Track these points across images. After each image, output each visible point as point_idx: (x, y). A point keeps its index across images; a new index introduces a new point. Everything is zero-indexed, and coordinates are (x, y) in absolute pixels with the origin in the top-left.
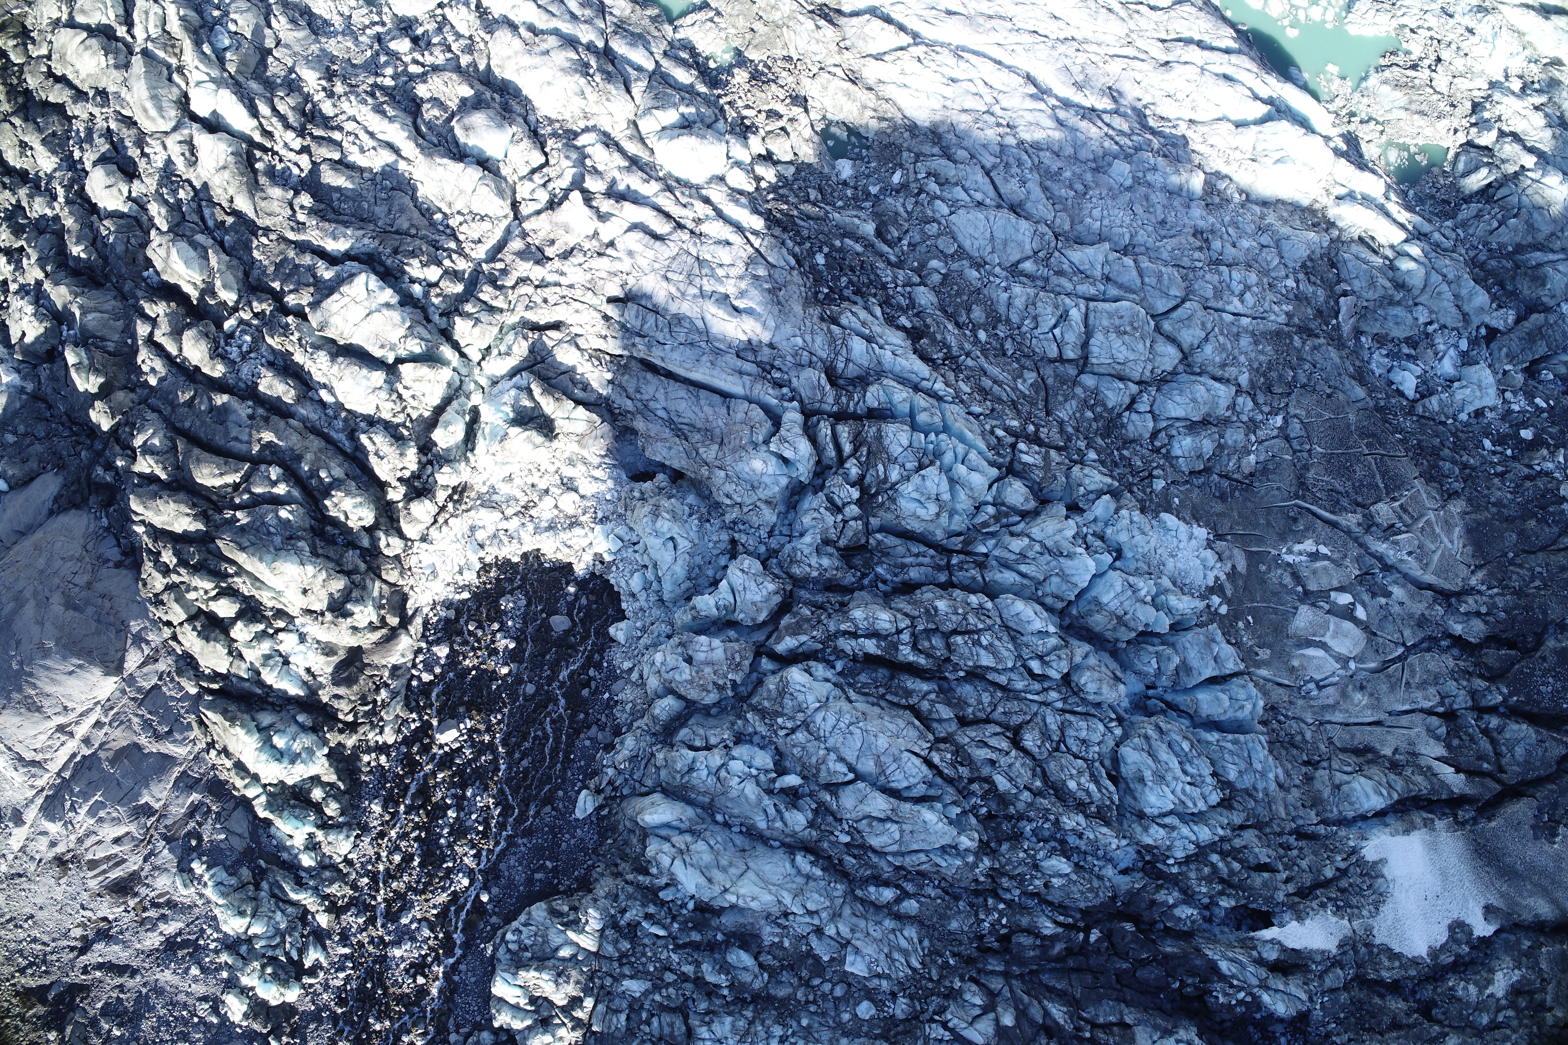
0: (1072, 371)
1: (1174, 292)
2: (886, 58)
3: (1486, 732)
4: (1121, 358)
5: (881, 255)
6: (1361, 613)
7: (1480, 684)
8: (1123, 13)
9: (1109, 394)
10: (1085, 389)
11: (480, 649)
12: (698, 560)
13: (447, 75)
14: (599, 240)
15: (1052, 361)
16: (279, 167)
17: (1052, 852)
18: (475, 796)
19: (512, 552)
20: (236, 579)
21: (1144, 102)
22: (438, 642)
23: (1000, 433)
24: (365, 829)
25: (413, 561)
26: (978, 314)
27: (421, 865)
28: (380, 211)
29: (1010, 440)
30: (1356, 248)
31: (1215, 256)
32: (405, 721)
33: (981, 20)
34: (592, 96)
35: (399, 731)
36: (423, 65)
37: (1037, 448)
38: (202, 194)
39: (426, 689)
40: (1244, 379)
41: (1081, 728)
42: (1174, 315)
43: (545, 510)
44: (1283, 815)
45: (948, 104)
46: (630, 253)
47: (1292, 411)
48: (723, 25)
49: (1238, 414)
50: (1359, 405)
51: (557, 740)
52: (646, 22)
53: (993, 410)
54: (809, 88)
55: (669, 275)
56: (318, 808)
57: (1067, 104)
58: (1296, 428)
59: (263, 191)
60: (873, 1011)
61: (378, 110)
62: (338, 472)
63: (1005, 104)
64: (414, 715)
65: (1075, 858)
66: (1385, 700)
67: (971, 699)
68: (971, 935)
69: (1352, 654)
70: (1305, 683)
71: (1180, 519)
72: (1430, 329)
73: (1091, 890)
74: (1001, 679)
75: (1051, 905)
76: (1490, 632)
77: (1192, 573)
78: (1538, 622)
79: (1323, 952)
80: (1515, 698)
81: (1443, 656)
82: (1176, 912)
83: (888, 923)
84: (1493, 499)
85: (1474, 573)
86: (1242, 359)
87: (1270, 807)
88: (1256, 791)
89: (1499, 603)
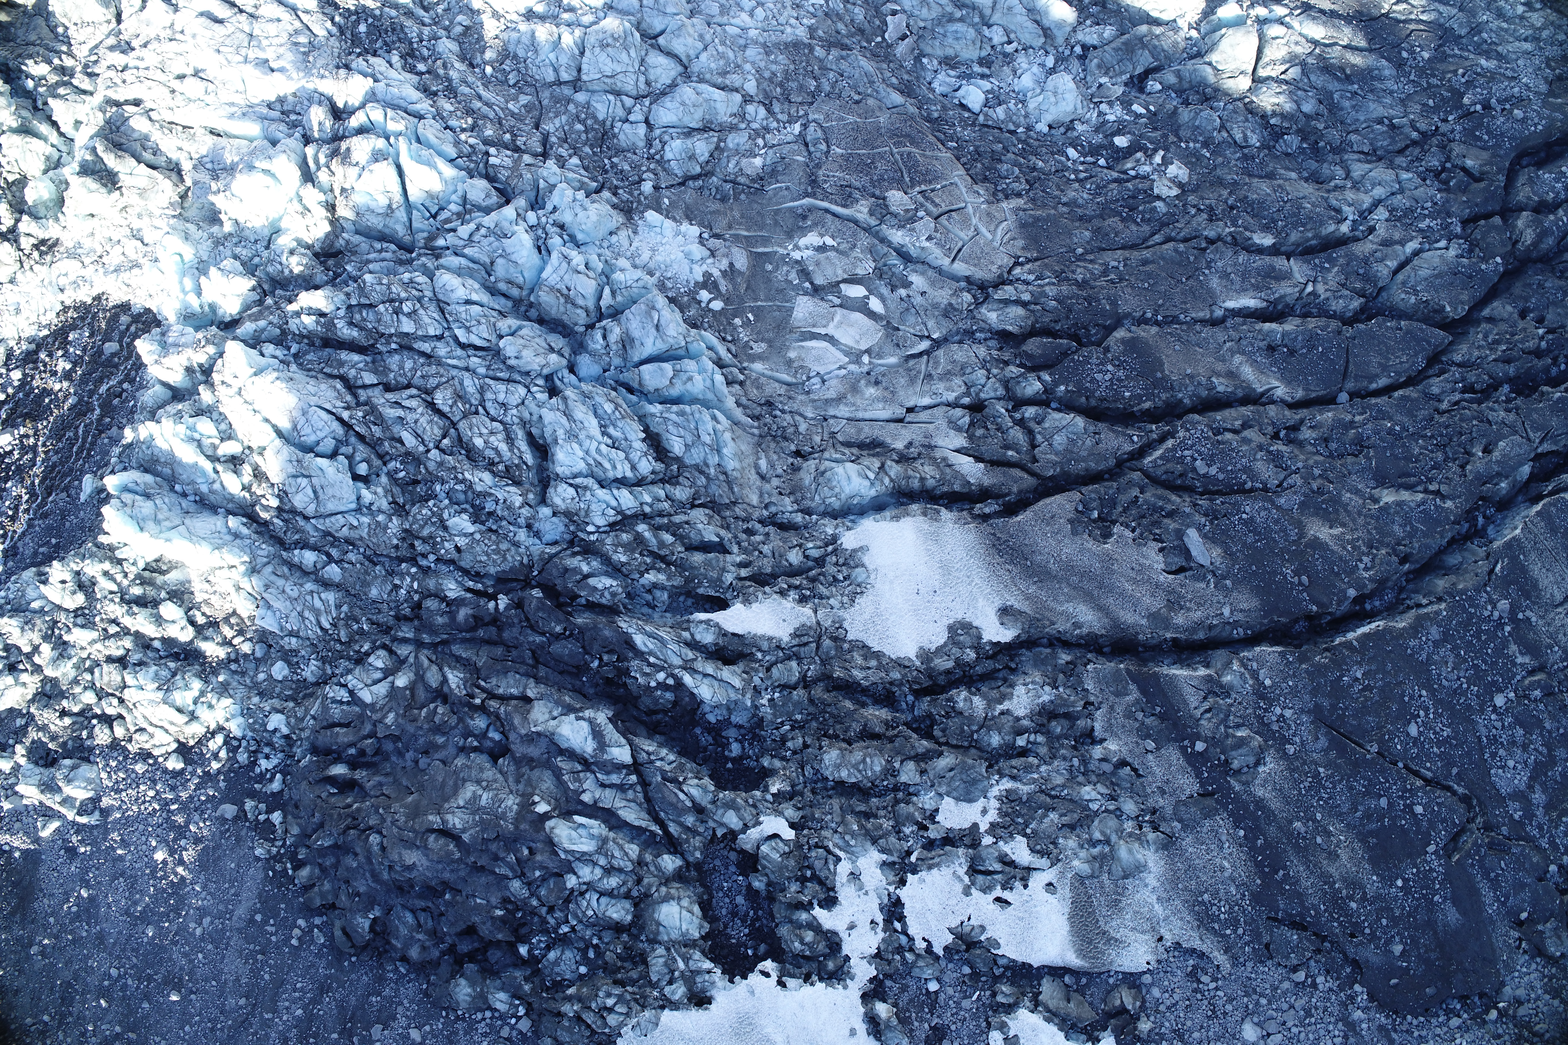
0: (567, 92)
1: (670, 9)
3: (1020, 422)
4: (609, 73)
5: (416, 18)
6: (875, 304)
7: (1015, 371)
9: (599, 106)
10: (577, 105)
11: (45, 372)
14: (172, 29)
15: (551, 85)
17: (460, 513)
19: (87, 295)
22: (16, 369)
23: (473, 141)
26: (490, 54)
29: (482, 147)
37: (509, 153)
40: (751, 87)
41: (501, 392)
43: (114, 258)
44: (754, 502)
46: (195, 37)
47: (811, 117)
49: (750, 122)
50: (896, 110)
51: (84, 441)
53: (476, 125)
55: (222, 49)
58: (813, 132)
60: (286, 672)
65: (490, 523)
66: (902, 393)
67: (394, 367)
68: (392, 605)
69: (863, 348)
70: (809, 378)
71: (667, 217)
72: (1009, 49)
73: (497, 552)
74: (426, 347)
75: (466, 572)
76: (1037, 322)
77: (675, 266)
78: (1103, 313)
79: (770, 639)
80: (1062, 388)
81: (974, 347)
82: (592, 581)
83: (309, 586)
84: (1064, 200)
85: (1022, 264)
86: (748, 67)
87: (731, 489)
88: (707, 466)
89: (1051, 291)
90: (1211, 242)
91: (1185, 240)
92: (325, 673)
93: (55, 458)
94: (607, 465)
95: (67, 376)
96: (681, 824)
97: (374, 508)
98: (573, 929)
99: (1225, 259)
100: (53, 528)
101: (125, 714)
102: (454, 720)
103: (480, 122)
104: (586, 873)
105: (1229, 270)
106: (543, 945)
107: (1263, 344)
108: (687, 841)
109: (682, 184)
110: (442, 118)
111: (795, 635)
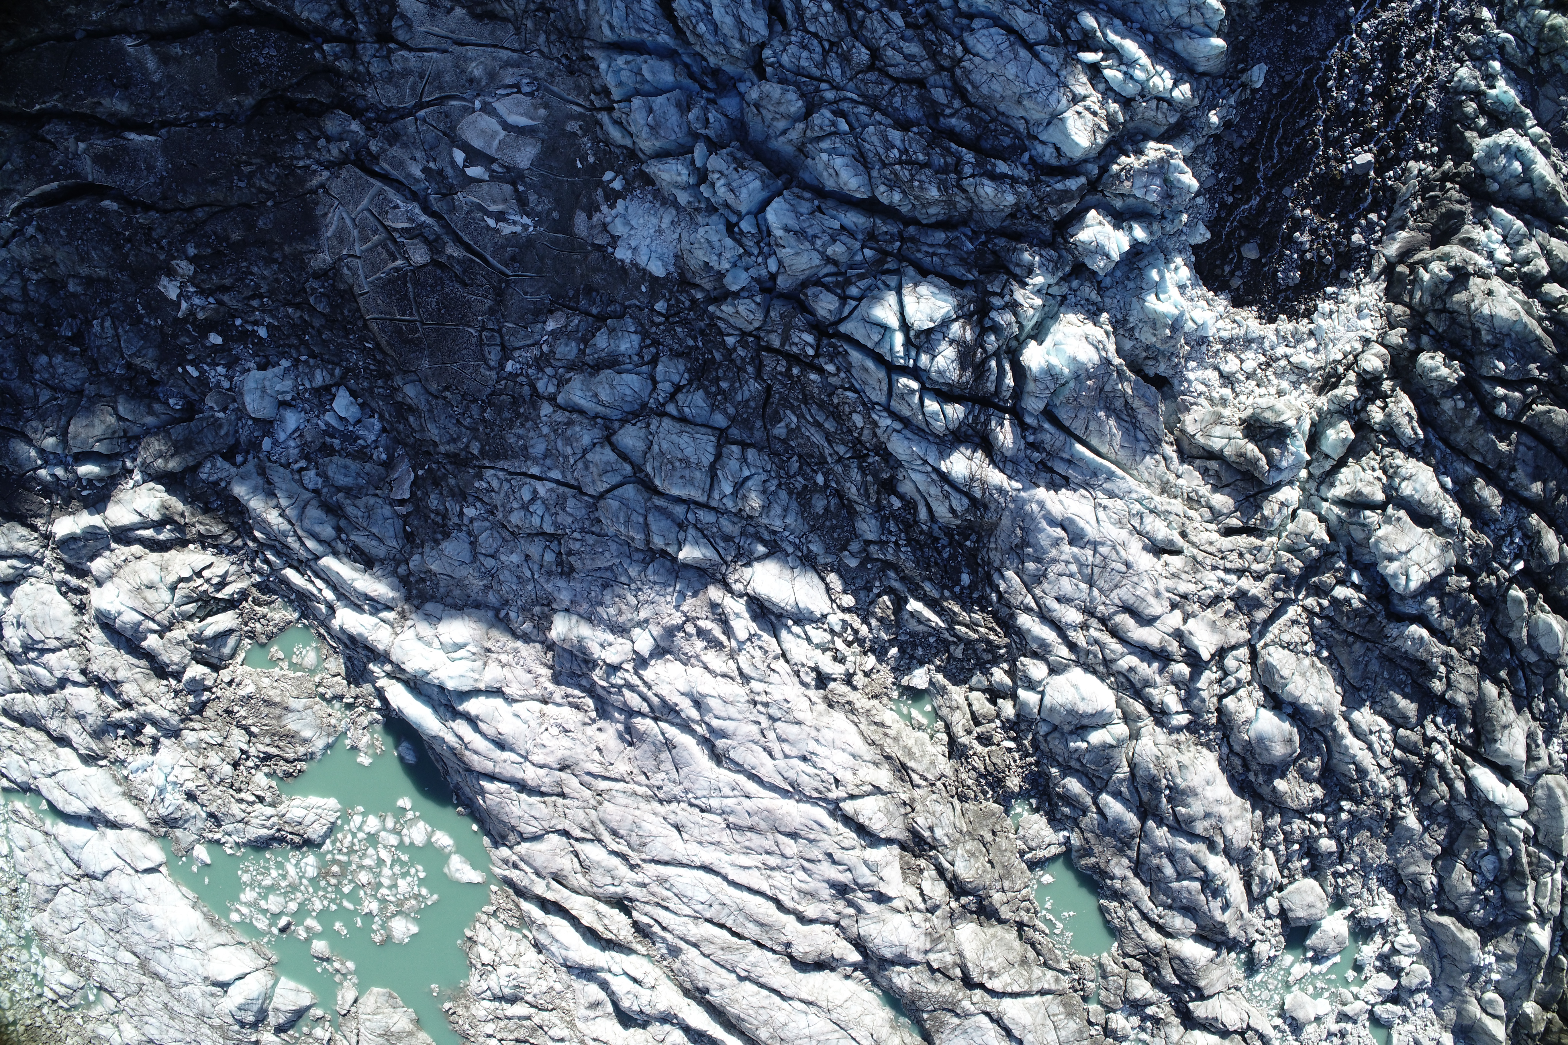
0: (734, 432)
1: (612, 505)
2: (868, 788)
3: (348, 15)
4: (685, 437)
5: (903, 579)
6: (459, 156)
7: (344, 65)
8: (601, 829)
9: (701, 403)
10: (724, 412)
11: (1324, 236)
12: (1131, 285)
13: (1294, 805)
14: (1183, 612)
15: (753, 445)
16: (1453, 726)
18: (1348, 101)
19: (1285, 325)
20: (1543, 315)
21: (595, 726)
22: (1360, 248)
23: (830, 368)
24: (1442, 88)
25: (1379, 322)
26: (819, 504)
27: (1400, 48)
28: (1375, 667)
29: (820, 360)
30: (380, 551)
31: (554, 546)
32: (1397, 178)
33: (763, 825)
34: (1172, 762)
35: (1404, 171)
36: (1312, 821)
37: (794, 349)
38: (1522, 703)
39: (1376, 206)
40: (546, 409)
41: (806, 61)
42: (617, 479)
43: (1252, 360)
45: (814, 733)
46: (1157, 594)
48: (1019, 842)
49: (554, 377)
50: (414, 377)
51: (1271, 139)
52: (1097, 849)
53: (830, 395)
54: (945, 766)
55: (1123, 568)
56: (1483, 110)
57: (686, 727)
58: (493, 355)
59: (1471, 702)
61: (1362, 772)
62: (1447, 405)
63: (755, 729)
64: (1389, 183)
66: (449, 67)
67: (913, 103)
69: (477, 115)
70: (532, 92)
71: (644, 270)
72: (303, 463)
76: (320, 117)
77: (640, 212)
78: (260, 125)
80: (307, 46)
81: (377, 102)
84: (275, 267)
86: (545, 430)
89: (300, 150)
90: (154, 206)
91: (176, 210)
93: (1302, 123)
95: (1299, 224)
99: (146, 186)
100: (1296, 43)
103: (825, 397)
105: (145, 173)
107: (132, 89)
109: (629, 307)
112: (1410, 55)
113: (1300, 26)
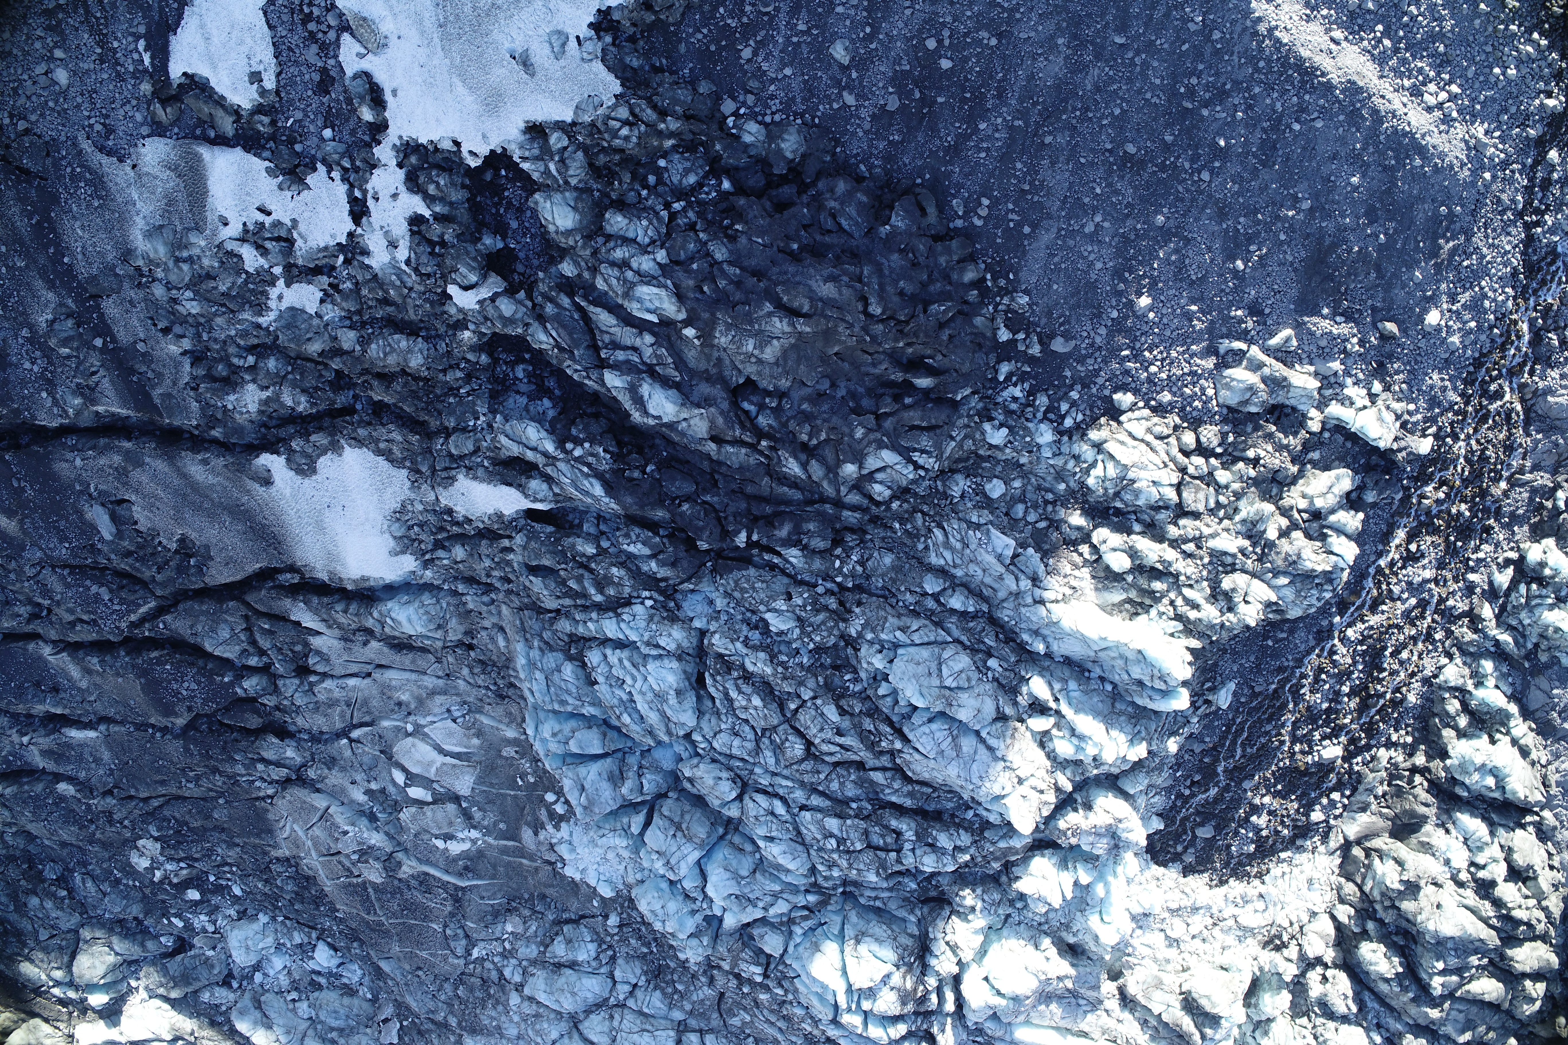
0: (693, 1023)
3: (262, 654)
4: (646, 1037)
6: (400, 778)
7: (268, 701)
9: (659, 1004)
10: (682, 1008)
11: (1283, 816)
15: (711, 1031)
17: (781, 633)
18: (1321, 703)
19: (1236, 887)
20: (1492, 914)
22: (1318, 823)
23: (780, 991)
24: (1426, 681)
25: (1328, 897)
27: (1385, 648)
29: (770, 984)
32: (1366, 766)
35: (1373, 758)
37: (743, 975)
39: (1339, 786)
40: (514, 999)
41: (737, 747)
43: (1199, 922)
44: (504, 608)
47: (462, 962)
49: (520, 965)
50: (386, 956)
51: (1234, 743)
53: (782, 1007)
56: (1465, 708)
58: (460, 947)
60: (988, 487)
62: (1382, 985)
64: (1356, 768)
65: (754, 618)
66: (375, 692)
67: (849, 785)
68: (869, 544)
69: (410, 739)
70: (464, 716)
71: (594, 890)
72: (294, 996)
73: (743, 591)
74: (816, 801)
75: (783, 572)
76: (253, 742)
77: (585, 841)
78: (196, 742)
79: (475, 478)
80: (226, 680)
81: (307, 726)
82: (647, 551)
83: (959, 573)
84: (238, 849)
85: (269, 797)
86: (516, 1018)
87: (522, 623)
88: (540, 649)
89: (240, 769)
90: (109, 792)
91: (131, 797)
92: (944, 482)
93: (1268, 727)
94: (626, 663)
95: (1256, 810)
96: (558, 305)
97: (878, 647)
98: (667, 206)
99: (98, 775)
100: (1271, 656)
101: (1180, 457)
102: (792, 425)
103: (776, 1007)
104: (646, 264)
105: (93, 765)
106: (706, 189)
107: (63, 695)
108: (551, 289)
109: (583, 917)
110: (812, 1018)
111: (453, 479)
112: (1395, 653)
113: (1277, 641)
